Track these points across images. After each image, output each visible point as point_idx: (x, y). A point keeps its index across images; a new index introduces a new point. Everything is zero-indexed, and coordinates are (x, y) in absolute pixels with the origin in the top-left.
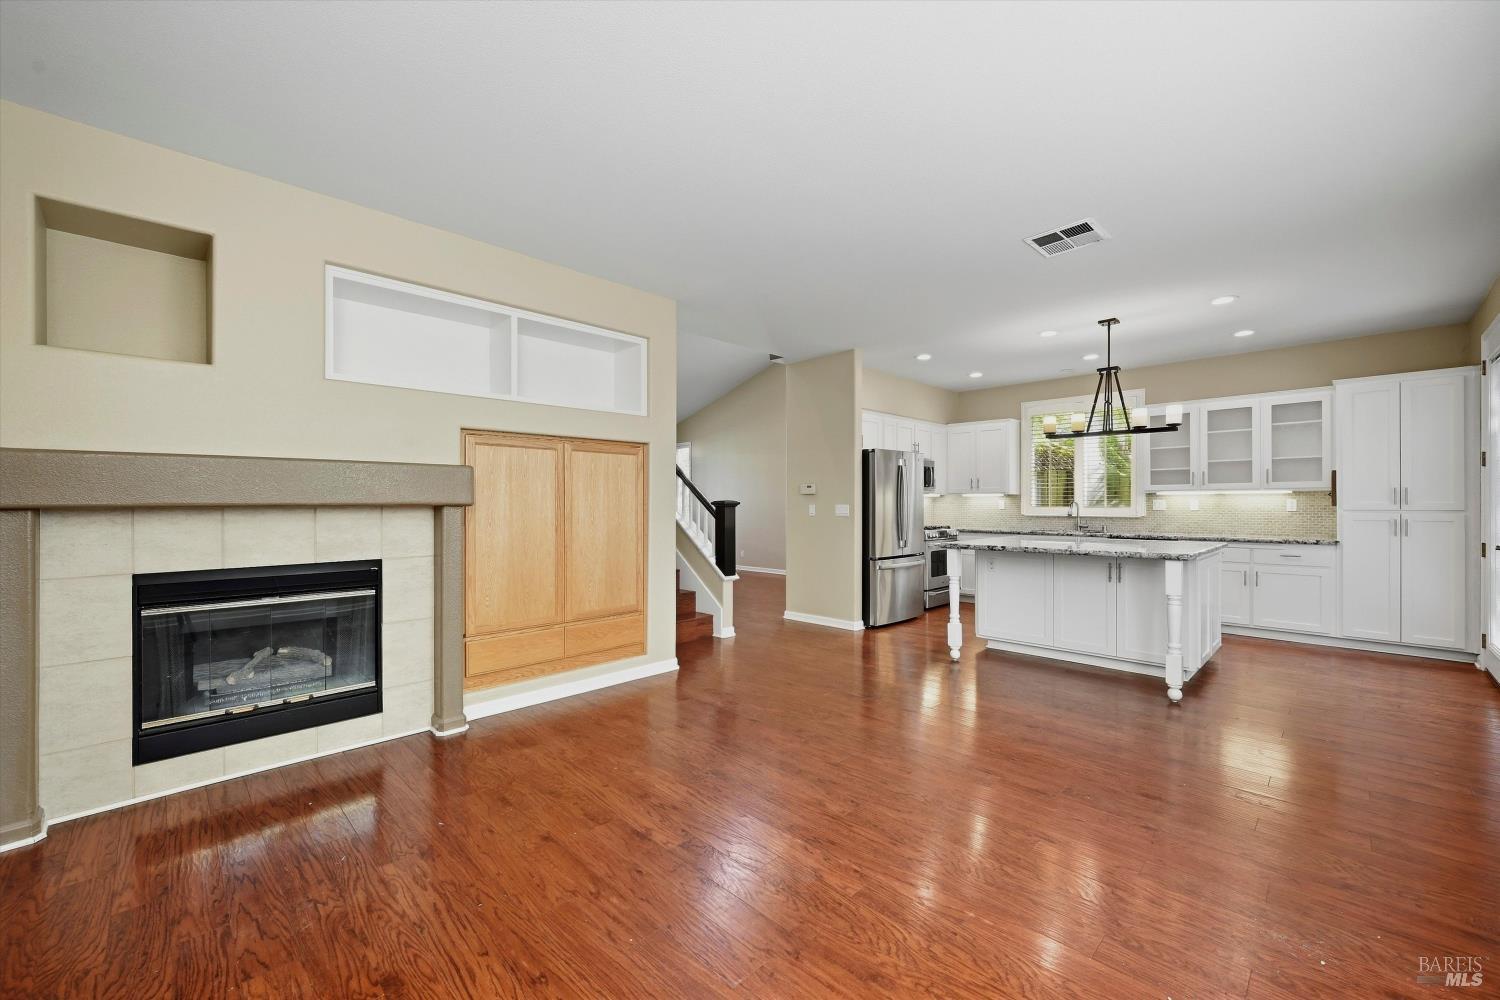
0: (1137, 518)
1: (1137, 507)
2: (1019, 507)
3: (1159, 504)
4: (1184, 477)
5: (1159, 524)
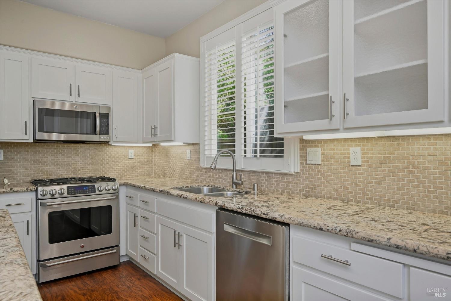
5: (314, 185)
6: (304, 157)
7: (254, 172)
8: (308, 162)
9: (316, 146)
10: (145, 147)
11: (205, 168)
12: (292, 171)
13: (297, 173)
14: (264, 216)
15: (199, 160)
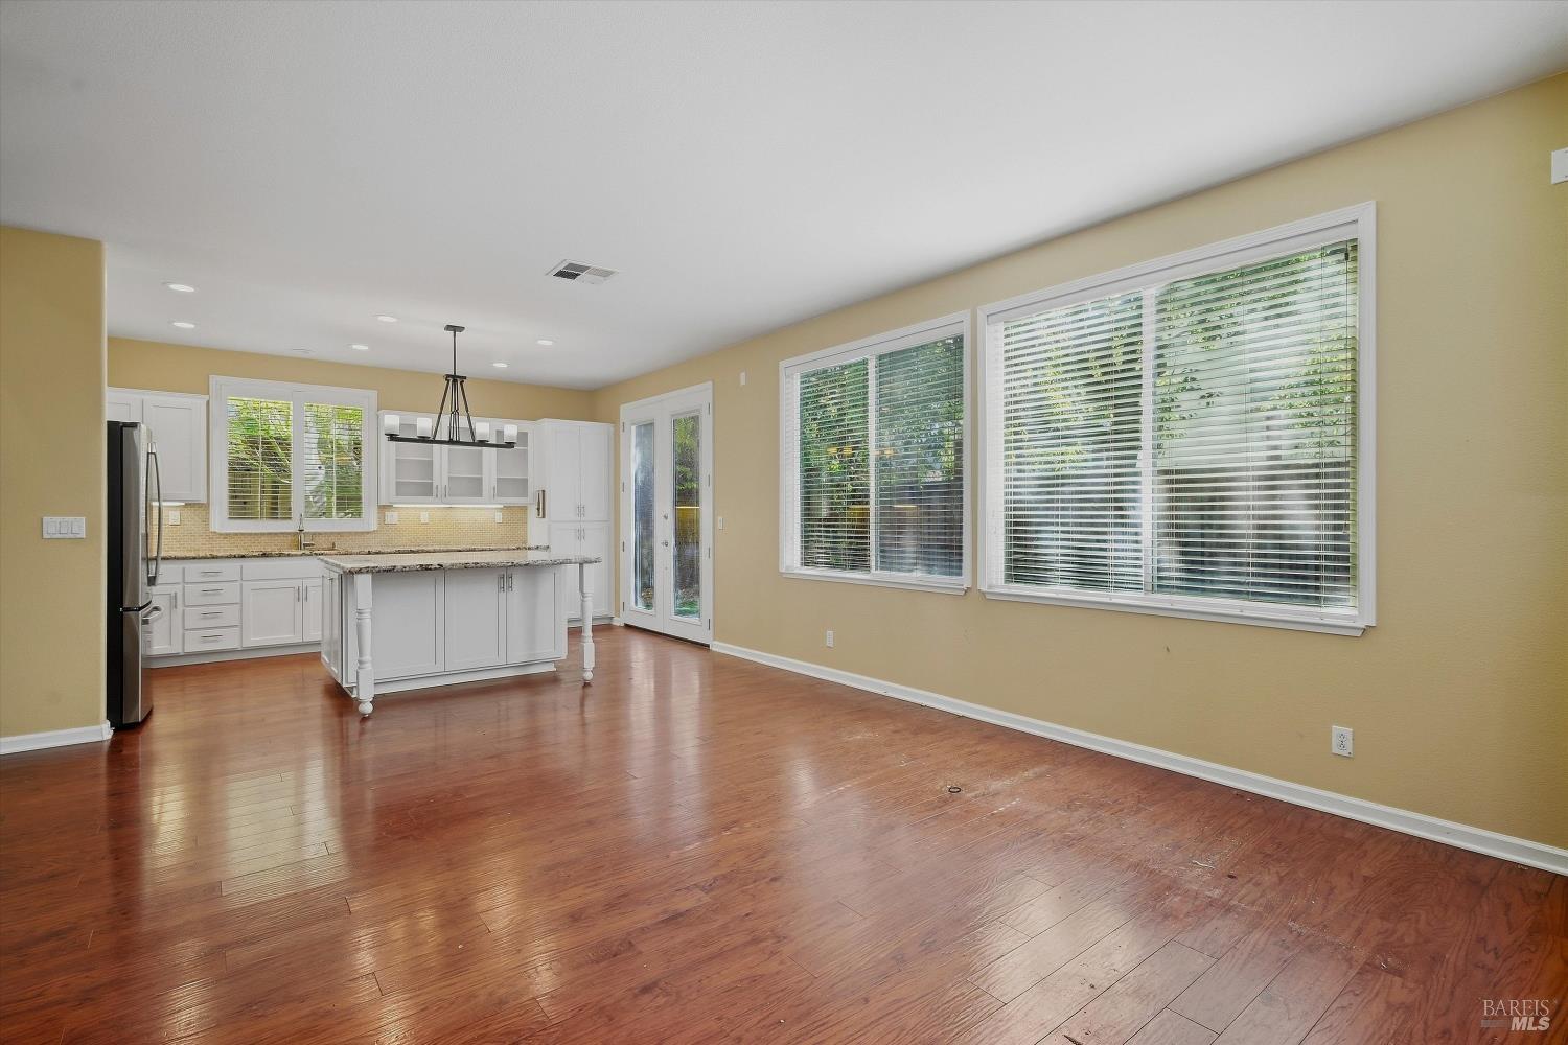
0: (368, 533)
1: (369, 520)
2: (206, 521)
3: (392, 517)
4: (426, 490)
6: (382, 519)
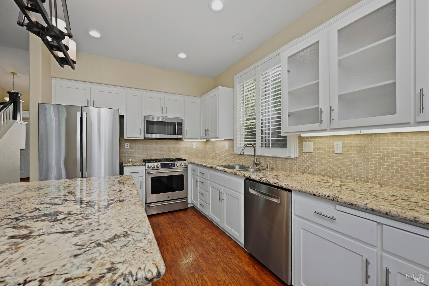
0: (292, 159)
3: (309, 147)
5: (308, 166)
6: (301, 148)
7: (268, 157)
8: (304, 151)
9: (309, 141)
10: (202, 141)
11: (237, 154)
12: (293, 157)
13: (297, 158)
14: (275, 185)
15: (233, 149)
